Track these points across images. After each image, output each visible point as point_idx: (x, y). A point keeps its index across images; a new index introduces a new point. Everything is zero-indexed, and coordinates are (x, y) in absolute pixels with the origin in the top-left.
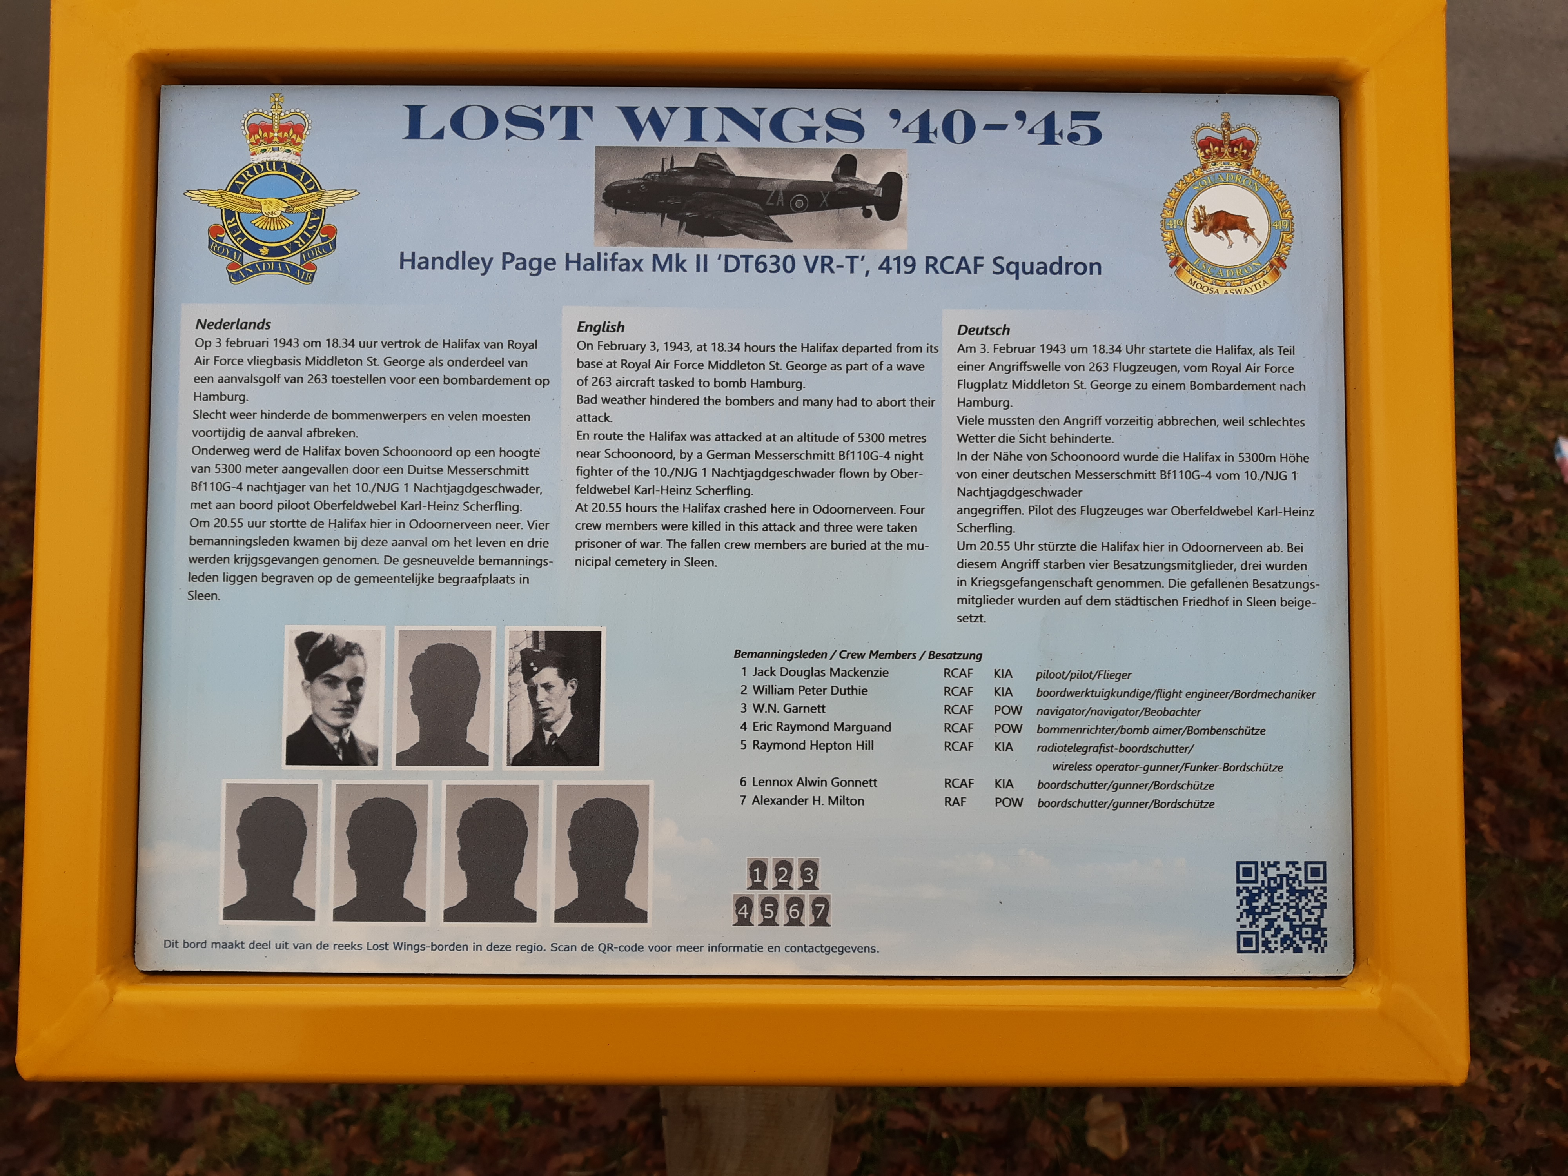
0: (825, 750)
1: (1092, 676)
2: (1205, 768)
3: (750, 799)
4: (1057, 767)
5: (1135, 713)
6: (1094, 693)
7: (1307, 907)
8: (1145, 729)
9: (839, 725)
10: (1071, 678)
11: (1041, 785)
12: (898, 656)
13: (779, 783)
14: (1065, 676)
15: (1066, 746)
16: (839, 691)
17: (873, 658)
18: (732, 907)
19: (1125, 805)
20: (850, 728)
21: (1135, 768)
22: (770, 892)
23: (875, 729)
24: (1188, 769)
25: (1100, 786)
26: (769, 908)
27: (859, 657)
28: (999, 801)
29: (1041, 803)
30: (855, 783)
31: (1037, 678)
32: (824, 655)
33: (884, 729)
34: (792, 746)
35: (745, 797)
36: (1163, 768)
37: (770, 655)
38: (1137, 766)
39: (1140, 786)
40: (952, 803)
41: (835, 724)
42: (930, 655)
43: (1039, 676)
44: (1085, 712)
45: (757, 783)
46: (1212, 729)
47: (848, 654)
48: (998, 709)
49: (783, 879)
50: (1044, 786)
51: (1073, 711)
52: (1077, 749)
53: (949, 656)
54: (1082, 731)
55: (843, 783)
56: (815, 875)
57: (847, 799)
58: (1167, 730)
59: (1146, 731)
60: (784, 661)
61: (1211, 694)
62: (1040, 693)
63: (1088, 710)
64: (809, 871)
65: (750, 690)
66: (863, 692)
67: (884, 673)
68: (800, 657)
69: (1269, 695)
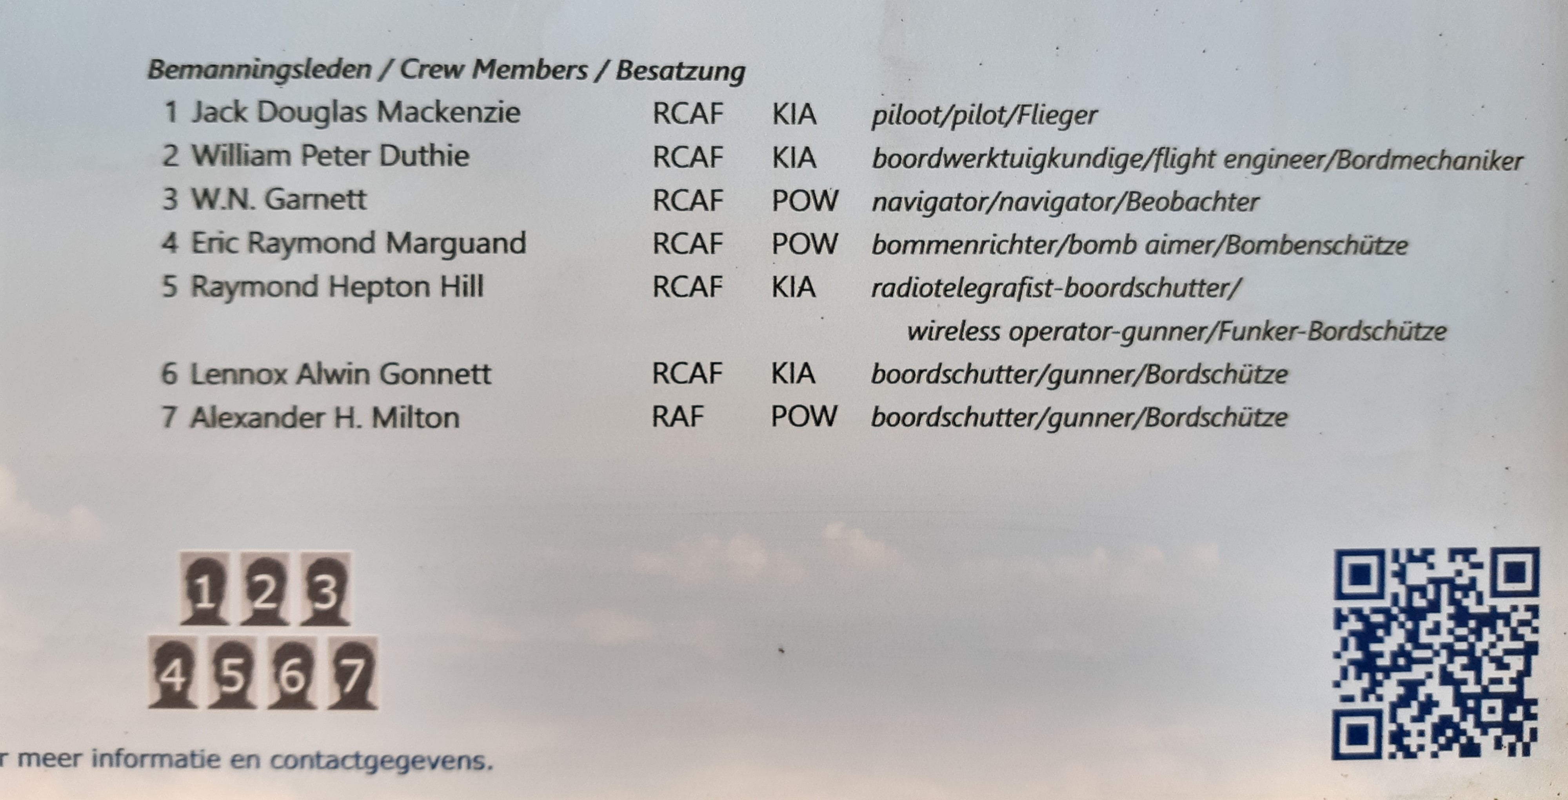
0: (365, 298)
1: (1006, 117)
2: (1267, 333)
3: (185, 415)
4: (916, 333)
5: (1106, 203)
6: (1008, 158)
7: (1494, 653)
8: (1127, 242)
9: (399, 238)
10: (955, 123)
11: (880, 375)
12: (544, 71)
13: (255, 377)
14: (940, 119)
15: (939, 283)
16: (400, 155)
17: (483, 76)
18: (145, 666)
19: (1079, 420)
20: (425, 246)
21: (1104, 333)
22: (234, 631)
23: (488, 246)
24: (1228, 336)
25: (1018, 376)
26: (233, 667)
27: (447, 75)
28: (780, 413)
29: (880, 418)
30: (437, 376)
31: (875, 123)
32: (364, 70)
33: (509, 247)
34: (285, 288)
35: (173, 408)
36: (1168, 332)
37: (233, 71)
38: (1107, 329)
39: (1113, 377)
40: (669, 418)
41: (390, 236)
42: (621, 68)
43: (880, 118)
44: (987, 204)
45: (201, 377)
46: (1284, 242)
47: (423, 67)
48: (781, 197)
49: (266, 601)
50: (887, 376)
51: (957, 202)
52: (965, 289)
53: (666, 73)
54: (979, 247)
55: (410, 376)
56: (340, 590)
57: (419, 413)
58: (1180, 243)
59: (1130, 246)
60: (266, 87)
61: (1283, 160)
62: (881, 159)
63: (992, 198)
64: (325, 584)
65: (186, 157)
66: (459, 158)
67: (510, 114)
68: (307, 76)
69: (1417, 162)
